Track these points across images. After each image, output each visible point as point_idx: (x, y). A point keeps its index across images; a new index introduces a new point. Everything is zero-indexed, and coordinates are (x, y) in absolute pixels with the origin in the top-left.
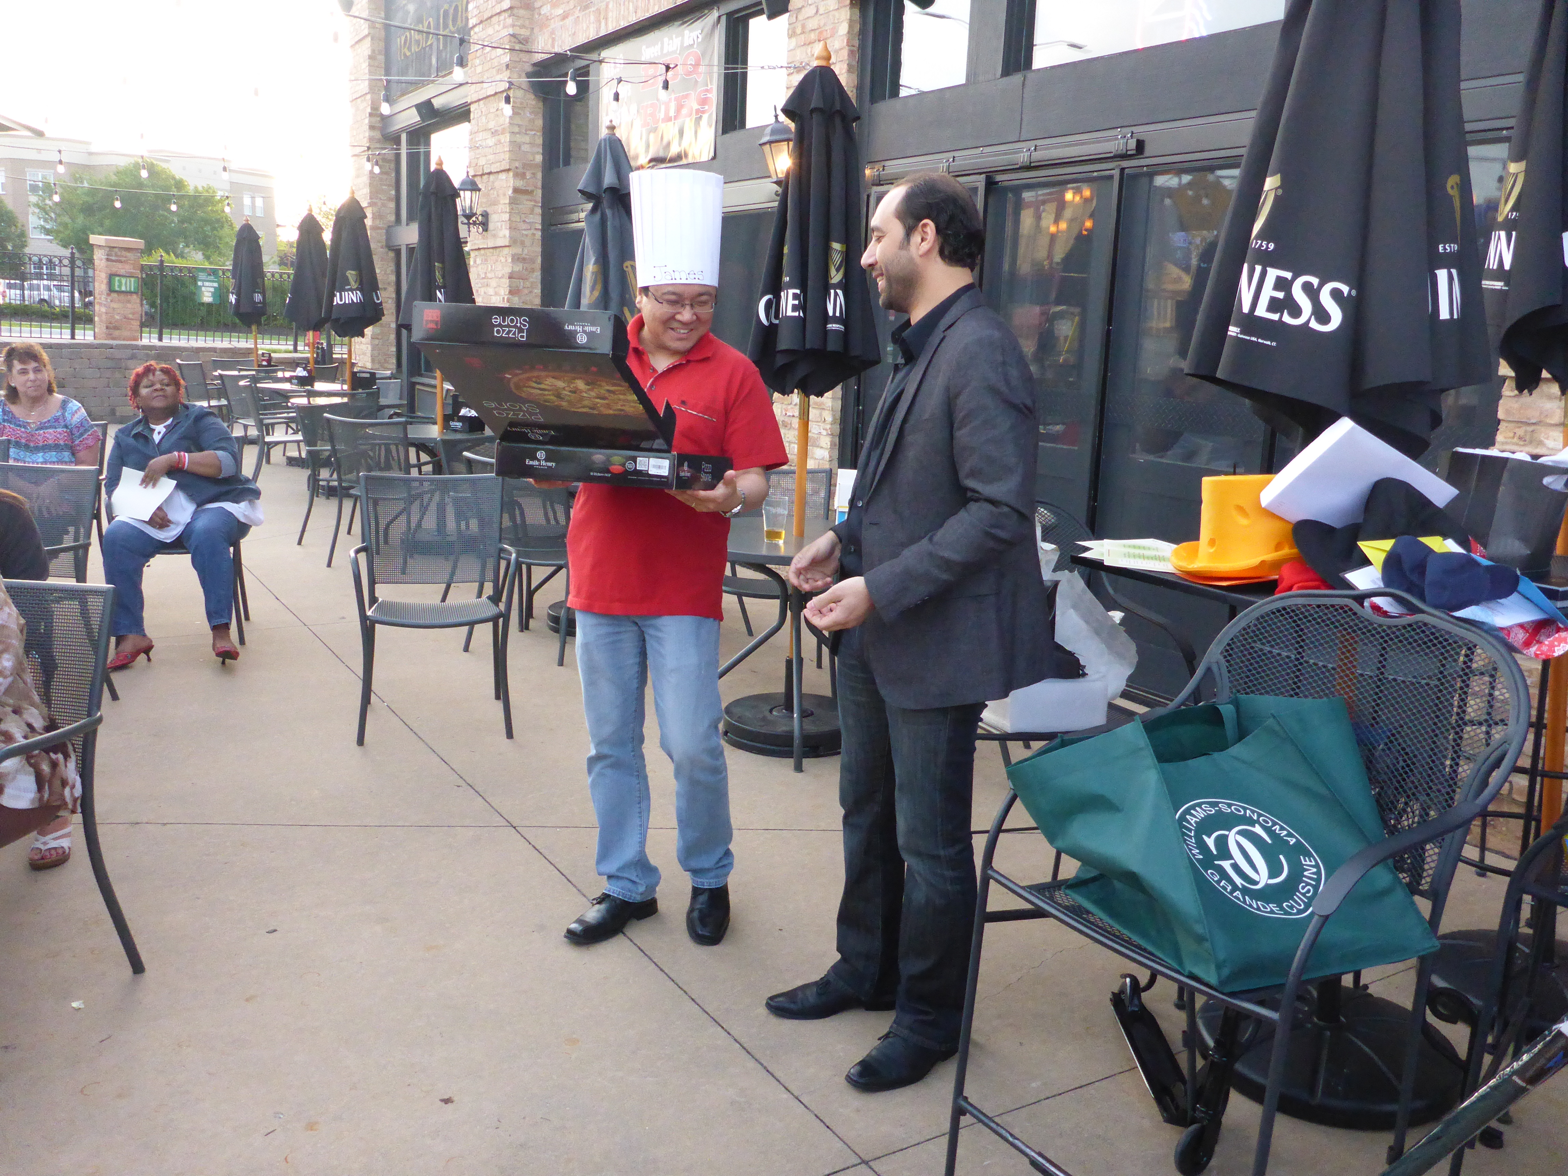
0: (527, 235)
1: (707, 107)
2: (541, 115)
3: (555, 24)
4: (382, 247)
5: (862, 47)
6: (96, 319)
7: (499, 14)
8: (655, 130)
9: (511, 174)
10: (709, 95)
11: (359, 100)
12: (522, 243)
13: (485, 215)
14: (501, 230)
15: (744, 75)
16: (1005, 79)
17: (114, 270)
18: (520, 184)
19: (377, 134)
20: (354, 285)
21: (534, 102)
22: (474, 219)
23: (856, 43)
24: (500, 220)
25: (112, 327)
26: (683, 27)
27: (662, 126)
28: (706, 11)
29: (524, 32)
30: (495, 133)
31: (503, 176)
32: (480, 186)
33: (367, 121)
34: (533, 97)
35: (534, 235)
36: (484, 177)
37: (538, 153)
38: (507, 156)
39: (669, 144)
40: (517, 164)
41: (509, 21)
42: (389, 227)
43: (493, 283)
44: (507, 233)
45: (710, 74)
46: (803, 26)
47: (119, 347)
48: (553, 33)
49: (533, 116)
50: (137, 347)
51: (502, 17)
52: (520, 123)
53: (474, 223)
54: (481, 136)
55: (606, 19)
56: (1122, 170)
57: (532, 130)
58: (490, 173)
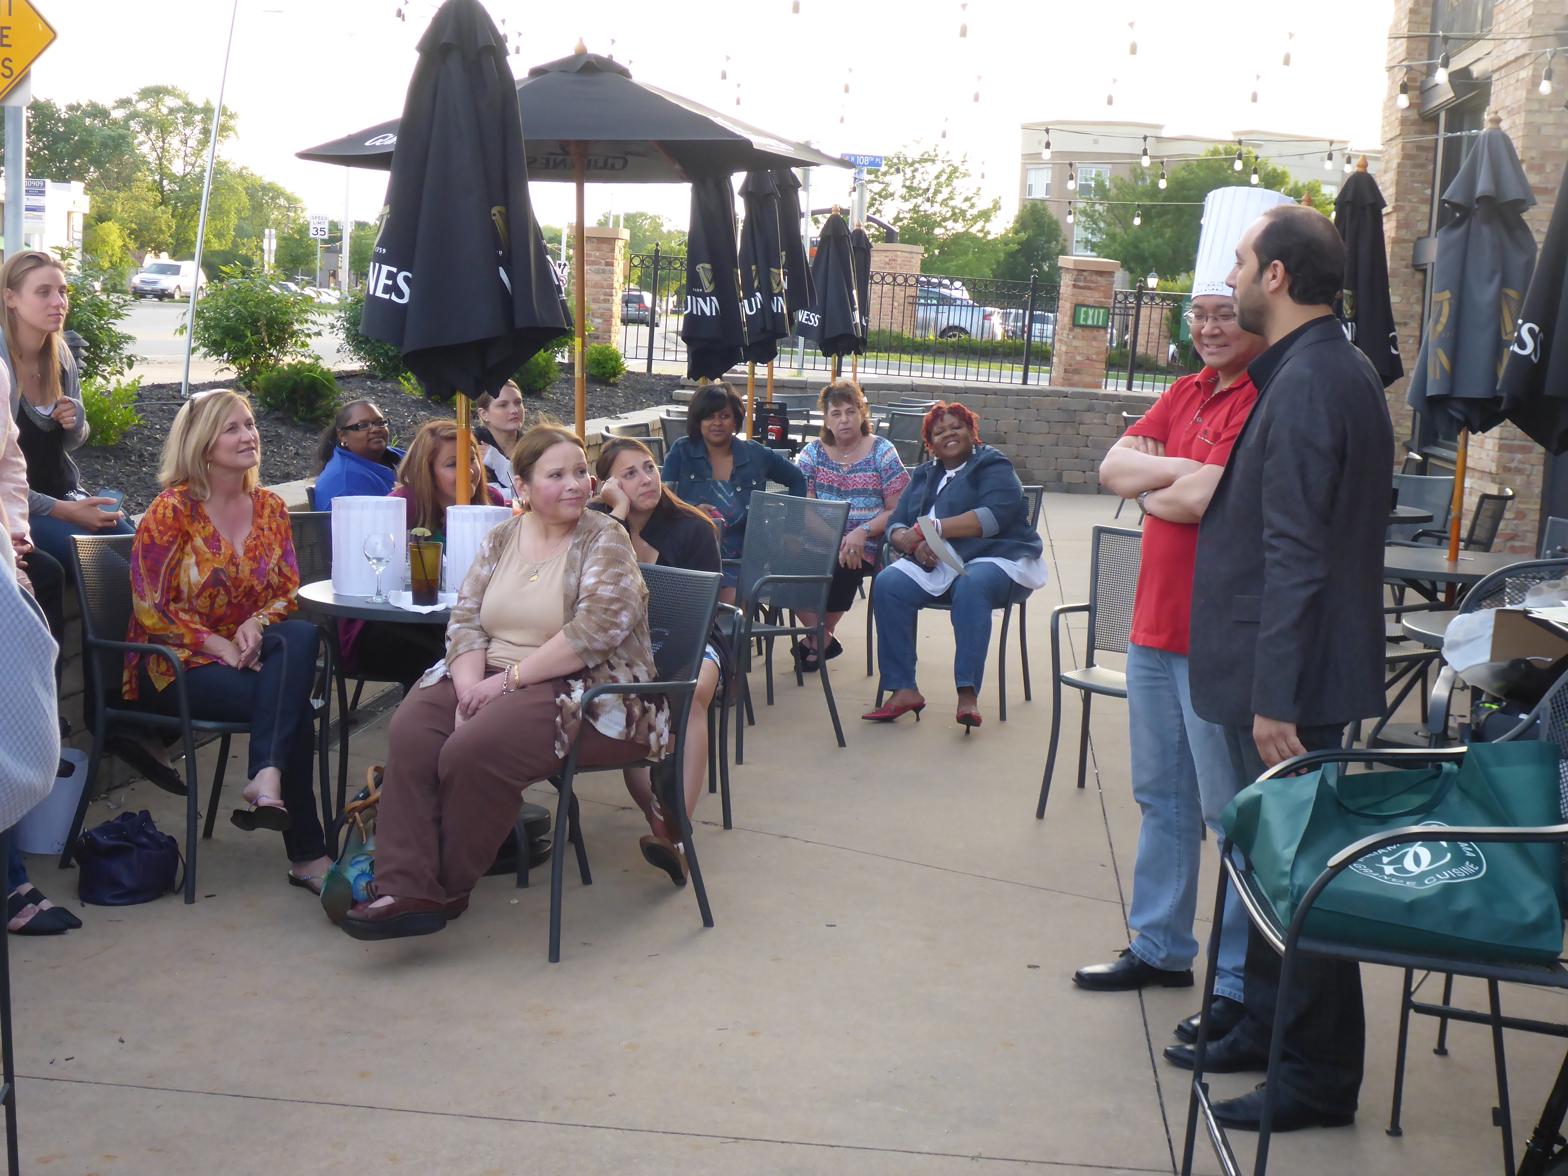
4: (1406, 267)
6: (1055, 360)
17: (1081, 299)
19: (1412, 115)
25: (1071, 370)
42: (1419, 239)
47: (1076, 395)
50: (1096, 397)
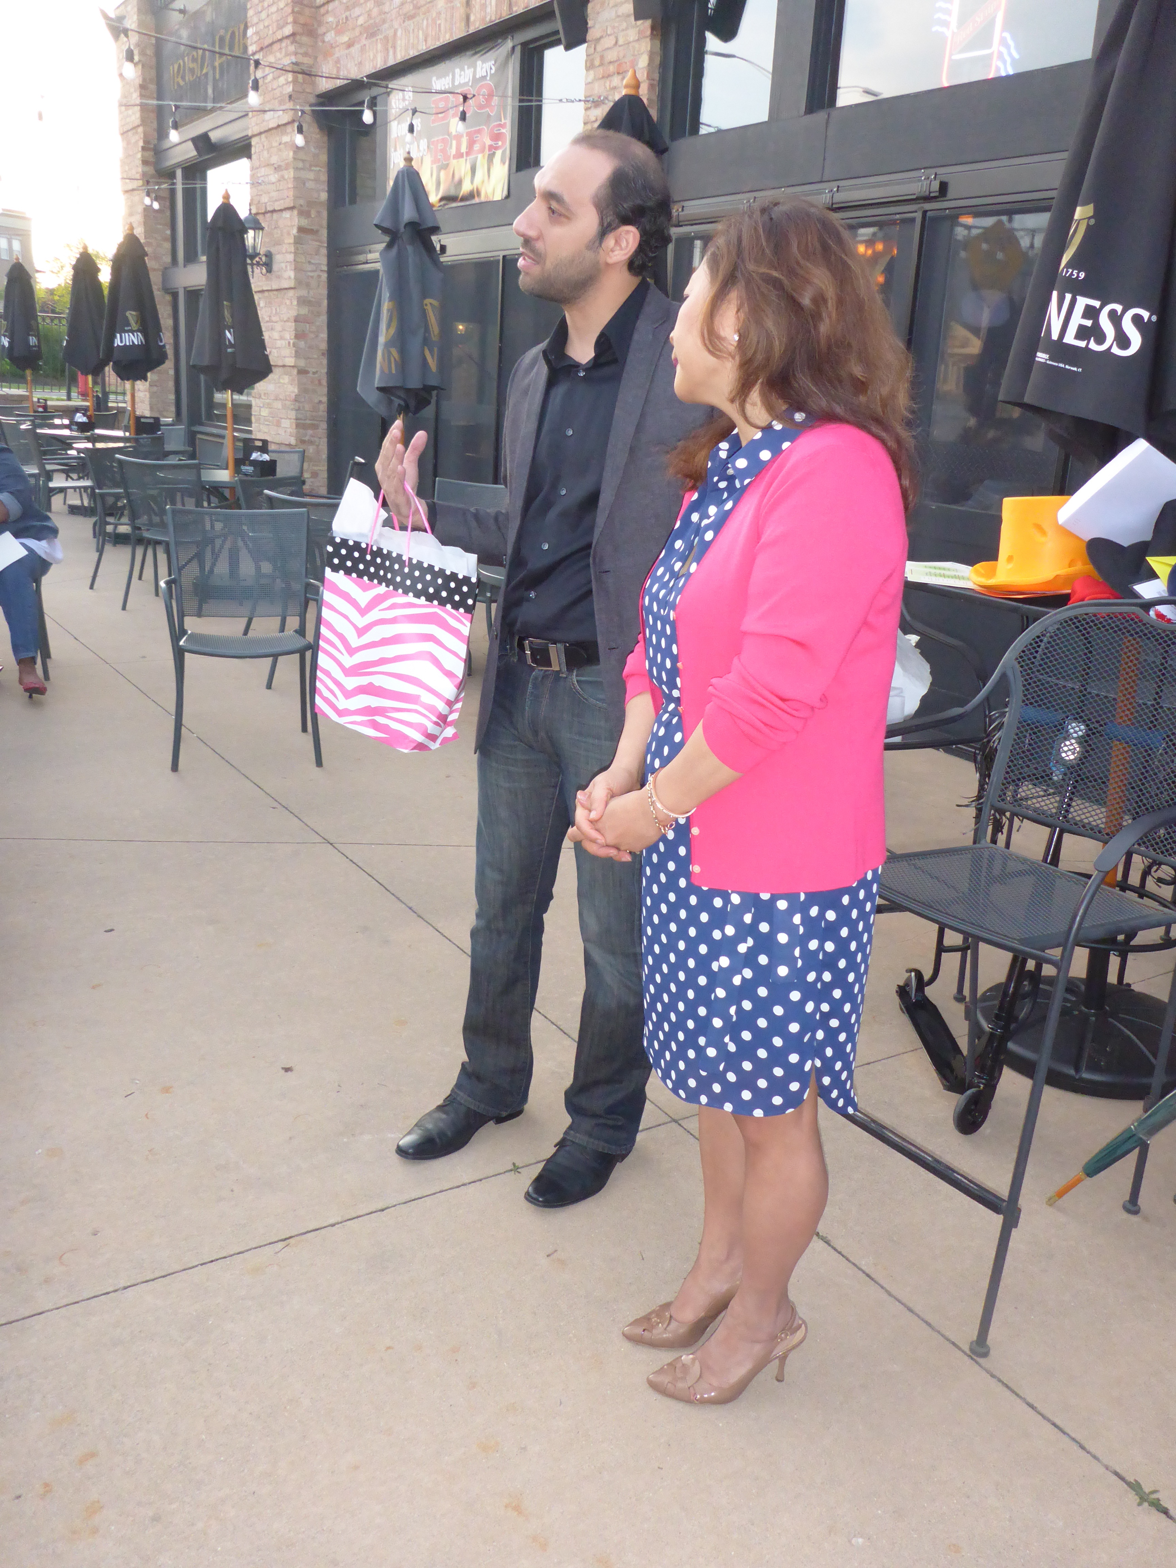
0: (312, 277)
1: (500, 143)
2: (325, 150)
3: (339, 53)
4: (161, 289)
5: (663, 80)
7: (280, 40)
8: (445, 167)
9: (295, 212)
10: (503, 131)
11: (130, 133)
12: (308, 285)
13: (269, 255)
14: (285, 271)
15: (539, 109)
16: (808, 116)
18: (304, 222)
19: (150, 170)
20: (134, 326)
21: (318, 136)
22: (257, 259)
23: (656, 76)
24: (284, 261)
26: (477, 56)
27: (454, 162)
28: (500, 41)
29: (306, 60)
30: (277, 169)
31: (287, 214)
32: (263, 225)
33: (139, 155)
34: (317, 130)
35: (319, 276)
36: (269, 215)
37: (323, 190)
38: (291, 193)
39: (460, 182)
40: (302, 202)
41: (292, 48)
43: (278, 327)
44: (292, 274)
45: (504, 108)
46: (602, 57)
48: (338, 61)
49: (317, 151)
51: (284, 44)
52: (304, 158)
53: (258, 264)
54: (263, 171)
55: (394, 47)
56: (925, 213)
57: (316, 166)
58: (274, 211)
